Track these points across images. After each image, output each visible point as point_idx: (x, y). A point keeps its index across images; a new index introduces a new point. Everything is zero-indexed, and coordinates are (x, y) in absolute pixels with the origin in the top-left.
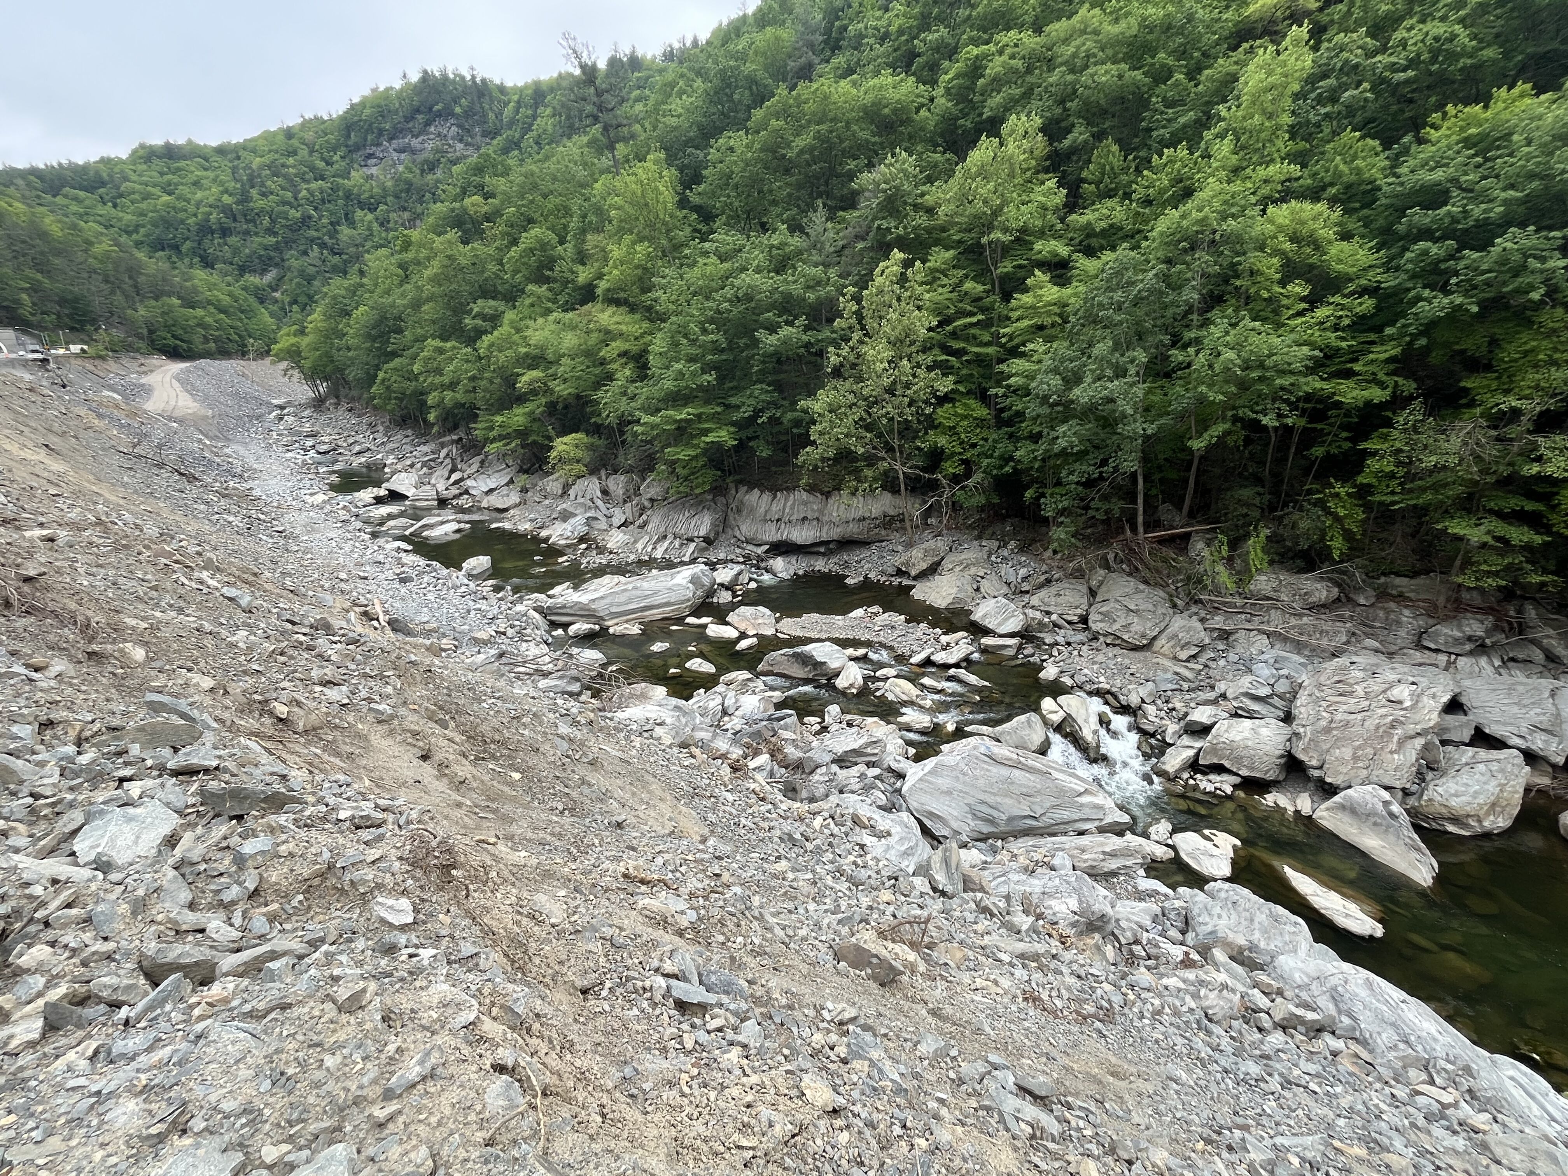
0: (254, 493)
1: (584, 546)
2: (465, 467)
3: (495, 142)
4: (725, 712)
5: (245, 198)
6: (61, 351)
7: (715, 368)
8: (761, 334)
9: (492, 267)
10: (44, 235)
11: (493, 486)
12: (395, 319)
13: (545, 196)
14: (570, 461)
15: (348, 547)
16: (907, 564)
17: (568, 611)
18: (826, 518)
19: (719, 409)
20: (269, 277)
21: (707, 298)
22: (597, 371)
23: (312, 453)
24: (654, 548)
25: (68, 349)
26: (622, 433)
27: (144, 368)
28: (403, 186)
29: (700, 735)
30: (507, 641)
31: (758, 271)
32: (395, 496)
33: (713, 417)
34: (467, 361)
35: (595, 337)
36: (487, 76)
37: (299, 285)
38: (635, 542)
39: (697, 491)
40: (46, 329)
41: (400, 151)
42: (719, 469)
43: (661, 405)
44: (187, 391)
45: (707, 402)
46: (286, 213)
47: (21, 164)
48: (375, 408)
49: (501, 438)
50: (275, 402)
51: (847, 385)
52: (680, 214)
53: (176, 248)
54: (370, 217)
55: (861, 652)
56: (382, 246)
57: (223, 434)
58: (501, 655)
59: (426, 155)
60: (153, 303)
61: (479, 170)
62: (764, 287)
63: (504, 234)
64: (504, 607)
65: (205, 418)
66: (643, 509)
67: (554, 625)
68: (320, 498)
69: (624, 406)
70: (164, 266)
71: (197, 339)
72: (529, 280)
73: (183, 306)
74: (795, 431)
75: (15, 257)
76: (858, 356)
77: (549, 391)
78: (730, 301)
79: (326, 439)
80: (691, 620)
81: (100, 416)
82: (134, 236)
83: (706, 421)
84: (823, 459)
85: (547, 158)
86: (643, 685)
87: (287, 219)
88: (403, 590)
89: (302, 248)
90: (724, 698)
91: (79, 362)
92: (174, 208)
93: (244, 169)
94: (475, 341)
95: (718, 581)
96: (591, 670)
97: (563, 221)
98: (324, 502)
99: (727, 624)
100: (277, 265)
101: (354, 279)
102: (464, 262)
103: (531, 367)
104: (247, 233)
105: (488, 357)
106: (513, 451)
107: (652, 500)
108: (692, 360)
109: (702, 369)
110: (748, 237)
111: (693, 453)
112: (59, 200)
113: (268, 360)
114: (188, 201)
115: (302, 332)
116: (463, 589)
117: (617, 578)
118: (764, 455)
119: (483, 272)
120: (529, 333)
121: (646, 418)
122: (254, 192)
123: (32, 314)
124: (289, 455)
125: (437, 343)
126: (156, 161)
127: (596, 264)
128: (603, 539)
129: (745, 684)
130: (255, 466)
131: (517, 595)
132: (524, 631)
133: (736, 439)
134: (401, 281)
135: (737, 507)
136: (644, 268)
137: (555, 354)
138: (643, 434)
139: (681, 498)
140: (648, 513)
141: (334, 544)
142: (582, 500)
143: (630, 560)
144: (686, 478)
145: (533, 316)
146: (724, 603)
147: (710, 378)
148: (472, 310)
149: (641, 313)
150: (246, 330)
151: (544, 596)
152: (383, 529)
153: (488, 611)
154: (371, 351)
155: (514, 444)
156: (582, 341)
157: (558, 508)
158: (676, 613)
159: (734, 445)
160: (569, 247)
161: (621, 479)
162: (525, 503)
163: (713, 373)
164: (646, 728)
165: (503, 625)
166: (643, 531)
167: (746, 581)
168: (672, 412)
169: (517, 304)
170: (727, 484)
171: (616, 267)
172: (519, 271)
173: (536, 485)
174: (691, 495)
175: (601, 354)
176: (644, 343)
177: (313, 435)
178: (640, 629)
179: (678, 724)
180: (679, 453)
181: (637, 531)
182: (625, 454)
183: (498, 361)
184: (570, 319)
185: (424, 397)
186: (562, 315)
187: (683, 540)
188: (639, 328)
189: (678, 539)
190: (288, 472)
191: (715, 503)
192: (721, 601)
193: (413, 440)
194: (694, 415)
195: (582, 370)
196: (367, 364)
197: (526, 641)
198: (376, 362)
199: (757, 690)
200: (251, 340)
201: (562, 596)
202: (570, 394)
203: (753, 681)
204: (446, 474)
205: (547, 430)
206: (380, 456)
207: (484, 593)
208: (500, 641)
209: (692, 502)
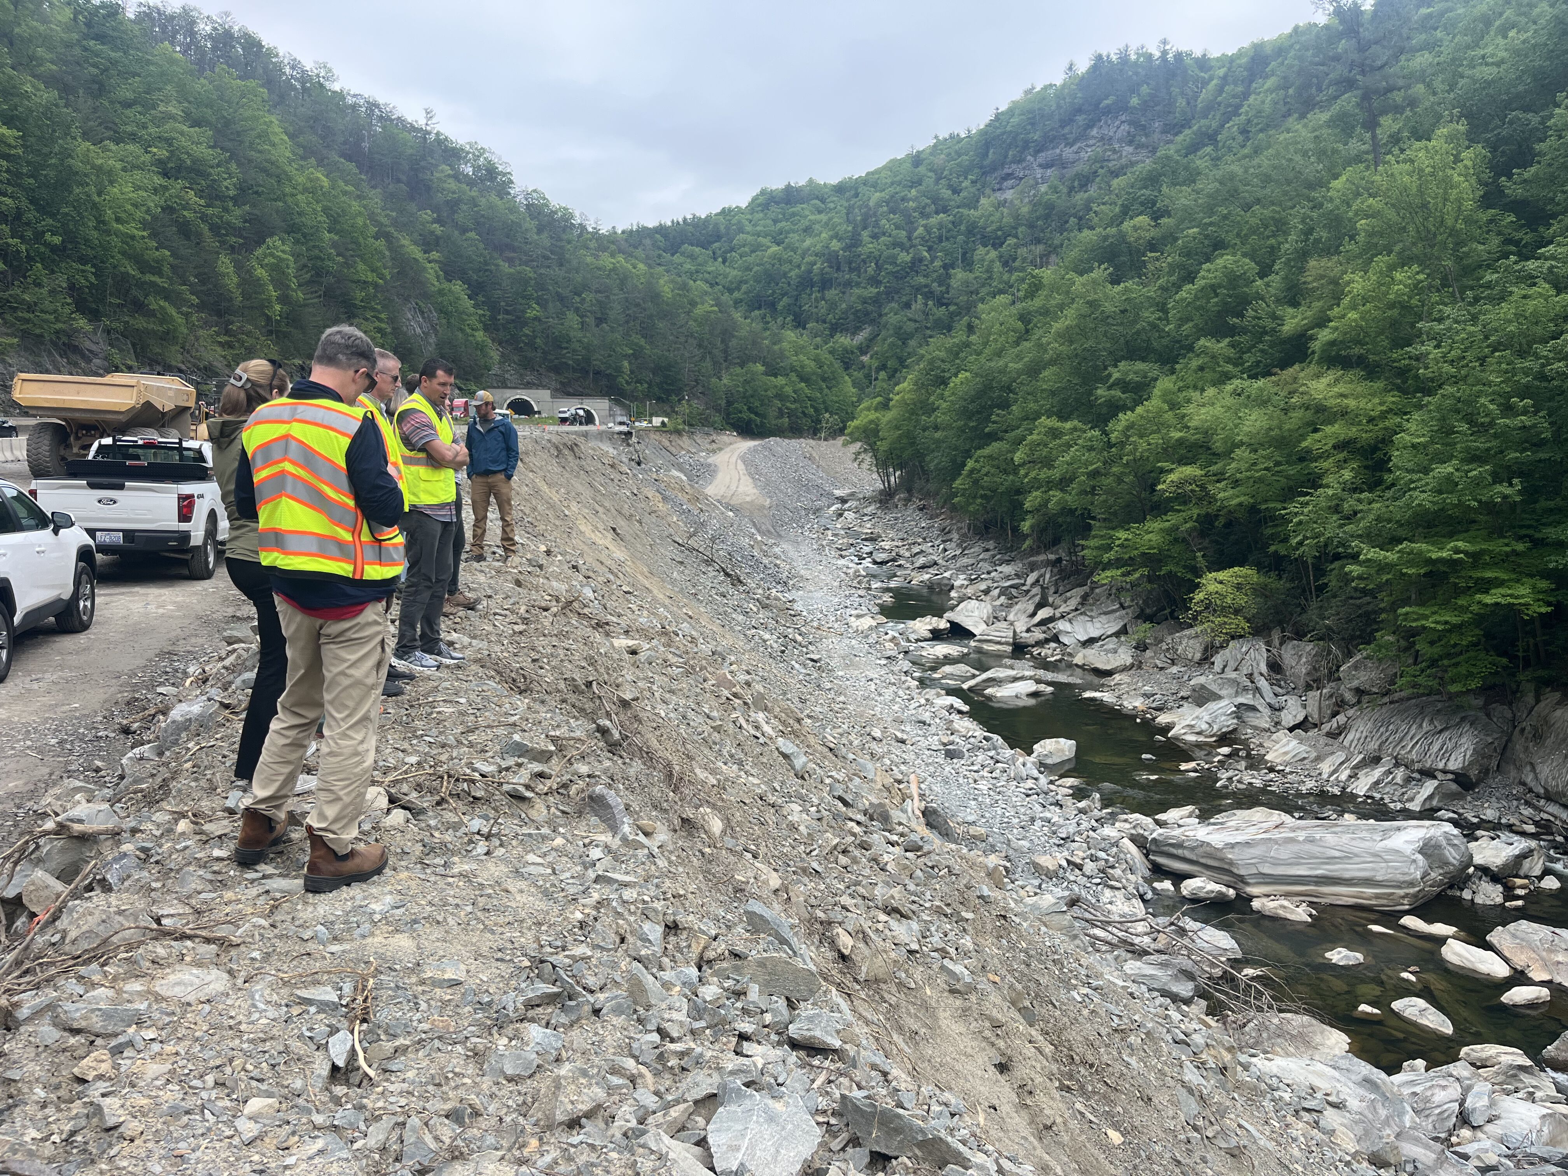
0: (795, 606)
1: (1225, 750)
2: (1058, 601)
3: (1180, 138)
4: (1464, 1119)
5: (854, 242)
6: (645, 424)
7: (1521, 474)
9: (1150, 315)
10: (655, 296)
11: (1095, 634)
12: (1002, 389)
13: (1247, 207)
14: (1224, 610)
15: (888, 693)
17: (1187, 854)
19: (1520, 547)
20: (861, 337)
21: (1522, 354)
22: (1292, 470)
23: (867, 562)
24: (1353, 776)
25: (650, 422)
26: (1320, 571)
27: (714, 446)
28: (1041, 211)
29: (1410, 1150)
30: (1082, 880)
32: (958, 632)
33: (1501, 561)
34: (1091, 449)
35: (1297, 417)
36: (1184, 48)
37: (892, 345)
38: (1319, 759)
39: (1454, 688)
40: (636, 399)
41: (1046, 166)
42: (1504, 654)
43: (1402, 533)
44: (750, 474)
45: (1497, 532)
46: (895, 257)
47: (651, 224)
48: (954, 508)
49: (1117, 563)
50: (838, 493)
52: (1484, 216)
53: (772, 305)
54: (993, 254)
56: (1001, 292)
57: (775, 531)
58: (1073, 902)
59: (1080, 168)
60: (738, 370)
61: (1152, 180)
63: (1172, 267)
64: (1085, 825)
65: (762, 508)
66: (1340, 706)
67: (1159, 872)
68: (867, 622)
69: (1332, 529)
70: (757, 326)
71: (772, 413)
72: (1203, 332)
73: (766, 374)
75: (627, 322)
77: (1206, 497)
79: (886, 545)
80: (1411, 922)
81: (665, 499)
82: (736, 295)
83: (1486, 566)
85: (1257, 151)
86: (1306, 1018)
87: (895, 264)
88: (948, 769)
89: (904, 299)
90: (1466, 1090)
91: (657, 436)
92: (780, 260)
93: (860, 207)
94: (1106, 421)
95: (1478, 860)
96: (1213, 965)
97: (1272, 241)
98: (871, 628)
99: (1488, 947)
100: (872, 322)
101: (959, 336)
102: (1109, 308)
103: (1183, 461)
104: (849, 284)
105: (1122, 444)
106: (1133, 585)
107: (1359, 692)
108: (1475, 458)
109: (1494, 474)
111: (1455, 620)
112: (677, 258)
113: (840, 440)
114: (794, 251)
115: (885, 406)
116: (1030, 783)
117: (1278, 816)
119: (1135, 322)
120: (1190, 409)
121: (1371, 553)
122: (865, 234)
123: (627, 383)
124: (841, 562)
125: (1053, 422)
126: (773, 208)
127: (1317, 304)
128: (1261, 745)
129: (1514, 1076)
130: (802, 572)
131: (1109, 810)
132: (1111, 871)
133: (1549, 604)
134: (1019, 338)
135: (1535, 728)
136: (1405, 308)
137: (1226, 442)
138: (1360, 578)
139: (1419, 696)
140: (1350, 712)
141: (873, 687)
142: (1234, 675)
143: (1304, 789)
144: (1433, 663)
145: (1200, 384)
146: (1484, 905)
147: (1508, 491)
148: (1110, 375)
149: (1386, 379)
150: (824, 402)
151: (1149, 820)
152: (936, 676)
153: (1061, 826)
154: (963, 431)
155: (1137, 575)
156: (1275, 423)
157: (1192, 683)
158: (1384, 902)
159: (1541, 614)
160: (1276, 280)
161: (1308, 648)
162: (1140, 668)
163: (1515, 481)
164: (1307, 1104)
165: (1081, 854)
166: (1336, 743)
167: (1537, 871)
168: (1424, 546)
169: (1177, 366)
170: (1519, 684)
171: (1354, 307)
172: (1188, 319)
173: (1162, 641)
174: (1439, 693)
175: (1304, 444)
176: (1386, 429)
177: (872, 539)
178: (1310, 915)
179: (1370, 1116)
180: (1426, 617)
181: (1323, 740)
182: (1321, 607)
183: (1136, 449)
184: (1260, 389)
185: (1021, 497)
186: (1247, 383)
187: (1413, 771)
188: (1381, 404)
189: (1402, 769)
190: (836, 584)
191: (1488, 715)
192: (1479, 900)
193: (994, 556)
194: (1466, 553)
195: (1266, 469)
196: (956, 449)
197: (1112, 888)
198: (967, 447)
199: (1539, 1094)
200: (827, 415)
201: (1179, 826)
202: (1240, 504)
203: (1532, 1074)
204: (1031, 608)
205: (1195, 558)
206: (947, 574)
207: (1059, 797)
208: (1072, 878)
209: (1440, 706)
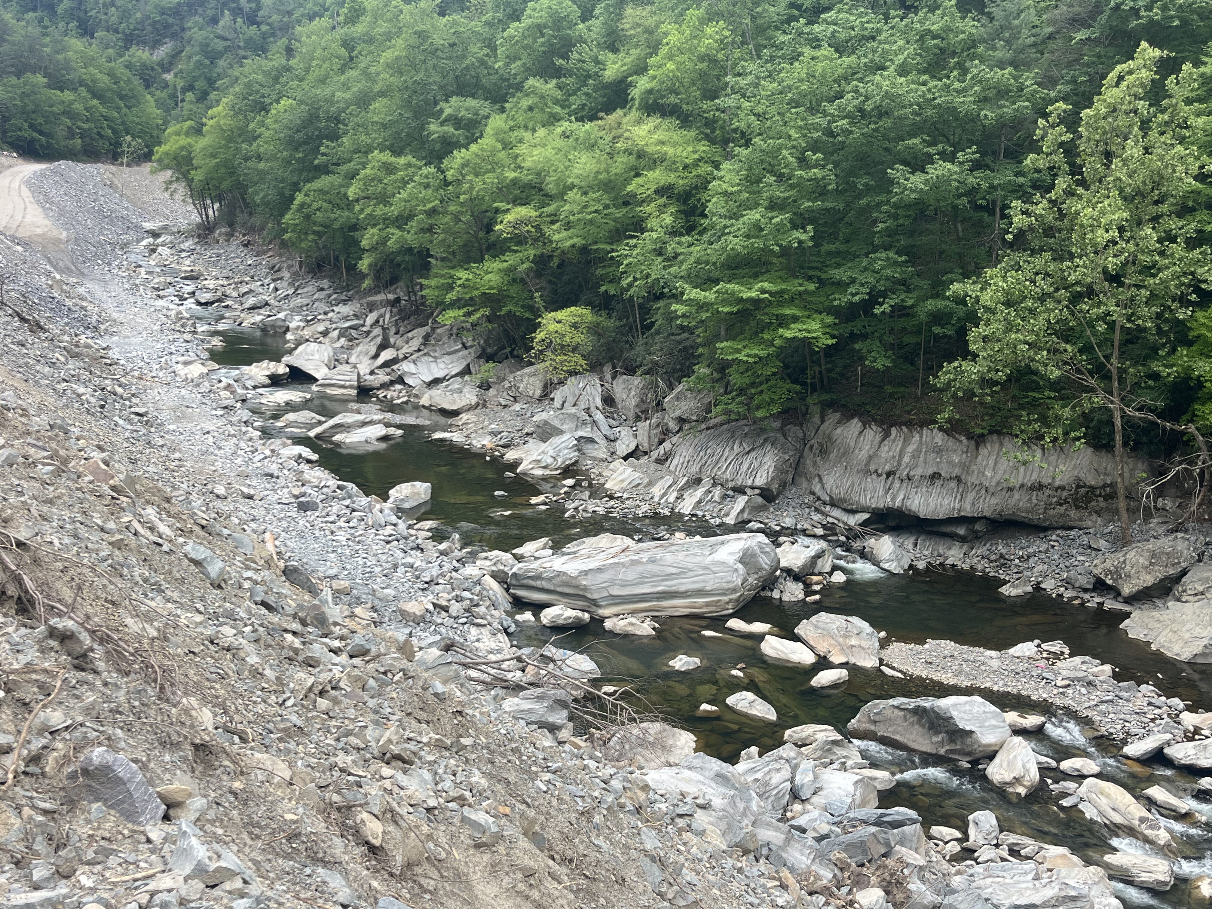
0: (110, 354)
1: (570, 482)
2: (399, 342)
4: (795, 795)
7: (812, 221)
8: (897, 172)
9: (477, 50)
11: (440, 374)
12: (328, 119)
14: (562, 348)
15: (229, 446)
16: (1116, 573)
17: (545, 584)
18: (973, 479)
19: (812, 287)
20: (163, 52)
21: (813, 110)
22: (619, 213)
23: (190, 303)
24: (680, 497)
29: (764, 835)
30: (449, 622)
31: (903, 71)
32: (298, 377)
34: (427, 186)
35: (621, 162)
37: (199, 64)
38: (650, 484)
39: (760, 414)
42: (795, 381)
43: (716, 274)
44: (38, 202)
45: (792, 273)
48: (284, 244)
49: (459, 303)
50: (148, 226)
51: (1038, 262)
55: (1032, 720)
57: (77, 268)
58: (448, 648)
60: (14, 80)
62: (911, 96)
64: (447, 567)
65: (57, 241)
66: (665, 434)
67: (519, 604)
68: (196, 370)
69: (658, 271)
70: (34, 31)
71: (60, 131)
72: (530, 72)
73: (49, 86)
74: (937, 330)
76: (1062, 215)
77: (540, 238)
78: (849, 116)
79: (211, 284)
80: (735, 624)
84: (985, 382)
86: (657, 726)
88: (302, 522)
89: (210, 13)
90: (795, 769)
94: (441, 158)
95: (783, 564)
96: (578, 687)
98: (201, 376)
99: (797, 638)
100: (174, 36)
101: (277, 60)
102: (437, 40)
103: (518, 202)
105: (458, 182)
106: (474, 325)
107: (681, 420)
108: (774, 206)
109: (791, 221)
110: (887, 17)
111: (763, 353)
113: (147, 167)
115: (198, 131)
116: (389, 530)
117: (621, 541)
118: (879, 365)
119: (464, 57)
120: (522, 149)
121: (694, 294)
124: (160, 303)
125: (386, 157)
127: (635, 52)
128: (600, 475)
129: (829, 750)
130: (115, 315)
131: (469, 549)
132: (476, 609)
133: (833, 337)
134: (344, 65)
135: (820, 444)
136: (713, 61)
137: (558, 185)
138: (684, 316)
139: (728, 422)
140: (675, 439)
141: (211, 440)
142: (573, 410)
143: (640, 513)
144: (742, 391)
145: (530, 125)
146: (790, 602)
147: (803, 237)
148: (442, 111)
149: (698, 128)
150: (123, 123)
151: (509, 555)
152: (278, 424)
153: (424, 570)
154: (289, 163)
155: (478, 315)
156: (603, 166)
157: (534, 419)
158: (713, 609)
159: (828, 345)
160: (596, 24)
161: (636, 382)
162: (484, 406)
163: (809, 228)
164: (680, 811)
165: (445, 595)
166: (664, 468)
167: (828, 569)
168: (737, 287)
169: (507, 105)
170: (807, 407)
171: (670, 57)
172: (516, 58)
173: (504, 380)
174: (745, 418)
175: (629, 188)
176: (698, 176)
177: (193, 277)
178: (654, 629)
179: (732, 811)
180: (738, 351)
181: (653, 466)
182: (646, 344)
183: (472, 188)
184: (588, 133)
185: (357, 234)
186: (575, 126)
187: (727, 489)
188: (695, 152)
189: (719, 487)
190: (157, 328)
191: (784, 436)
192: (786, 598)
193: (329, 296)
194: (771, 294)
195: (596, 211)
196: (282, 181)
197: (478, 625)
198: (295, 179)
199: (849, 763)
200: (128, 138)
201: (536, 559)
202: (573, 246)
203: (843, 746)
204: (373, 350)
205: (532, 298)
206: (281, 315)
207: (420, 541)
208: (439, 621)
209: (746, 429)
